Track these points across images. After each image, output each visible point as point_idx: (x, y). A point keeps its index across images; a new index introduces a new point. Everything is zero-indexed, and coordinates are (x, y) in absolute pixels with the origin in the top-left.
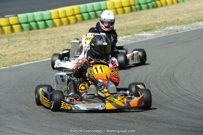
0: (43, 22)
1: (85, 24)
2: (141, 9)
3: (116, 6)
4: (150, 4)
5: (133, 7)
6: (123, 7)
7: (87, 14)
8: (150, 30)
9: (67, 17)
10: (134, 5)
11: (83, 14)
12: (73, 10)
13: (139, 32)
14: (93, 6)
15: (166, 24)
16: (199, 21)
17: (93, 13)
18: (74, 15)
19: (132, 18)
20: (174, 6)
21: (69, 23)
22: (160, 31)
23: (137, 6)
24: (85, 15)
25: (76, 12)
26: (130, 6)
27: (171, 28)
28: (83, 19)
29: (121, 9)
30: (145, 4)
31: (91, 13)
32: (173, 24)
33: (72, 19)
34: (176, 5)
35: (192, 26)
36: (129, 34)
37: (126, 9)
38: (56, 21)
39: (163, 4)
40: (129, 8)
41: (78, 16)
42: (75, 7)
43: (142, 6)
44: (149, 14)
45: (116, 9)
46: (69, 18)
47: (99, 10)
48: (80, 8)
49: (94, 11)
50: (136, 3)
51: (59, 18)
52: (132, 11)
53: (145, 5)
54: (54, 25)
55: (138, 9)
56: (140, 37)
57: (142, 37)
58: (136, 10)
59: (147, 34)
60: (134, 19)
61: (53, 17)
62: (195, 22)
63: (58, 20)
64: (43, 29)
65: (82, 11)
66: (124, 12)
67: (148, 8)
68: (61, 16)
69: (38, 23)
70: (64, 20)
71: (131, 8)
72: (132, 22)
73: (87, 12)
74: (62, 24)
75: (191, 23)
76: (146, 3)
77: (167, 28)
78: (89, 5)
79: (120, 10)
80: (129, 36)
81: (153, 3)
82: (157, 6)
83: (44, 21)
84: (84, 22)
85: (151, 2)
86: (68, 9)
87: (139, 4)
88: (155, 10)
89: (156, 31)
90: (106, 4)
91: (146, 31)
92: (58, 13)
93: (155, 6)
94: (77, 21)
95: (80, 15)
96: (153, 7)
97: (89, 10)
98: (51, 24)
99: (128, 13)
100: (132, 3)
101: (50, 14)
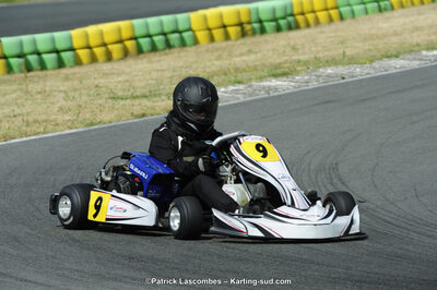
0: (54, 55)
1: (145, 60)
2: (263, 31)
3: (211, 25)
4: (282, 22)
5: (248, 27)
6: (224, 27)
7: (148, 39)
8: (285, 74)
9: (105, 45)
10: (249, 23)
11: (141, 41)
12: (119, 30)
13: (261, 79)
14: (161, 23)
15: (318, 63)
16: (389, 57)
17: (161, 37)
18: (121, 41)
19: (245, 49)
20: (333, 27)
21: (109, 57)
22: (306, 77)
23: (256, 26)
24: (144, 42)
25: (126, 35)
26: (241, 24)
27: (329, 71)
28: (140, 51)
29: (222, 30)
30: (271, 21)
31: (156, 39)
32: (333, 62)
33: (116, 49)
34: (338, 25)
35: (374, 68)
36: (239, 83)
37: (232, 31)
38: (83, 54)
39: (311, 21)
40: (239, 28)
41: (130, 44)
42: (123, 24)
43: (266, 24)
44: (283, 42)
45: (210, 30)
46: (110, 47)
47: (173, 32)
48: (133, 28)
49: (164, 34)
50: (254, 18)
51: (89, 47)
52: (244, 34)
53: (274, 24)
54: (78, 62)
55: (258, 31)
56: (264, 88)
57: (268, 89)
58: (254, 32)
59: (279, 83)
60: (250, 52)
61: (76, 45)
62: (381, 59)
63: (87, 51)
64: (54, 69)
65: (139, 32)
66: (227, 37)
67: (278, 29)
68: (92, 43)
69: (45, 56)
70: (99, 51)
71: (243, 29)
72: (244, 58)
73: (150, 36)
74: (94, 59)
75: (371, 61)
76: (275, 20)
77: (321, 70)
78: (152, 21)
79: (218, 34)
80: (241, 87)
81: (290, 19)
82: (297, 27)
83: (57, 52)
84: (141, 56)
85: (284, 18)
86: (108, 29)
87: (260, 22)
88: (293, 34)
89: (297, 78)
90: (189, 19)
91: (275, 76)
92: (87, 35)
93: (293, 26)
94: (126, 54)
95: (133, 42)
96: (290, 28)
97: (152, 31)
98: (72, 60)
99: (237, 39)
100: (244, 19)
101: (70, 38)
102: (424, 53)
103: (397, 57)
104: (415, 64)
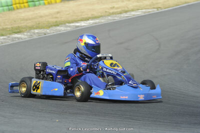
13: (10, 34)
16: (55, 26)
22: (29, 34)
36: (3, 35)
56: (15, 38)
57: (19, 38)
62: (52, 27)
75: (49, 27)
77: (33, 31)
80: (5, 37)
89: (25, 34)
102: (67, 24)
103: (58, 26)
104: (69, 29)
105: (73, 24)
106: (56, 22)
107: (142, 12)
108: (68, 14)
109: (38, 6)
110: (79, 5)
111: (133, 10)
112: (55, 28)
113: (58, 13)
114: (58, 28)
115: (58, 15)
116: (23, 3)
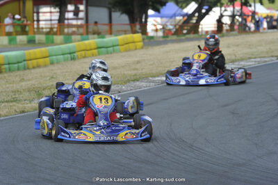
4: (20, 65)
10: (4, 64)
50: (6, 62)
62: (129, 82)
67: (19, 69)
76: (18, 63)
81: (25, 63)
87: (9, 64)
93: (26, 67)
102: (151, 78)
103: (138, 81)
105: (159, 78)
106: (135, 75)
107: (255, 62)
108: (152, 65)
109: (111, 53)
110: (167, 52)
111: (242, 60)
112: (133, 84)
113: (138, 62)
114: (137, 83)
115: (138, 66)
116: (91, 50)
